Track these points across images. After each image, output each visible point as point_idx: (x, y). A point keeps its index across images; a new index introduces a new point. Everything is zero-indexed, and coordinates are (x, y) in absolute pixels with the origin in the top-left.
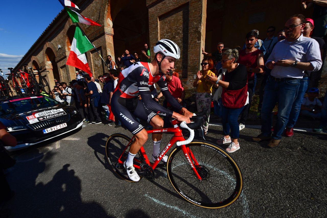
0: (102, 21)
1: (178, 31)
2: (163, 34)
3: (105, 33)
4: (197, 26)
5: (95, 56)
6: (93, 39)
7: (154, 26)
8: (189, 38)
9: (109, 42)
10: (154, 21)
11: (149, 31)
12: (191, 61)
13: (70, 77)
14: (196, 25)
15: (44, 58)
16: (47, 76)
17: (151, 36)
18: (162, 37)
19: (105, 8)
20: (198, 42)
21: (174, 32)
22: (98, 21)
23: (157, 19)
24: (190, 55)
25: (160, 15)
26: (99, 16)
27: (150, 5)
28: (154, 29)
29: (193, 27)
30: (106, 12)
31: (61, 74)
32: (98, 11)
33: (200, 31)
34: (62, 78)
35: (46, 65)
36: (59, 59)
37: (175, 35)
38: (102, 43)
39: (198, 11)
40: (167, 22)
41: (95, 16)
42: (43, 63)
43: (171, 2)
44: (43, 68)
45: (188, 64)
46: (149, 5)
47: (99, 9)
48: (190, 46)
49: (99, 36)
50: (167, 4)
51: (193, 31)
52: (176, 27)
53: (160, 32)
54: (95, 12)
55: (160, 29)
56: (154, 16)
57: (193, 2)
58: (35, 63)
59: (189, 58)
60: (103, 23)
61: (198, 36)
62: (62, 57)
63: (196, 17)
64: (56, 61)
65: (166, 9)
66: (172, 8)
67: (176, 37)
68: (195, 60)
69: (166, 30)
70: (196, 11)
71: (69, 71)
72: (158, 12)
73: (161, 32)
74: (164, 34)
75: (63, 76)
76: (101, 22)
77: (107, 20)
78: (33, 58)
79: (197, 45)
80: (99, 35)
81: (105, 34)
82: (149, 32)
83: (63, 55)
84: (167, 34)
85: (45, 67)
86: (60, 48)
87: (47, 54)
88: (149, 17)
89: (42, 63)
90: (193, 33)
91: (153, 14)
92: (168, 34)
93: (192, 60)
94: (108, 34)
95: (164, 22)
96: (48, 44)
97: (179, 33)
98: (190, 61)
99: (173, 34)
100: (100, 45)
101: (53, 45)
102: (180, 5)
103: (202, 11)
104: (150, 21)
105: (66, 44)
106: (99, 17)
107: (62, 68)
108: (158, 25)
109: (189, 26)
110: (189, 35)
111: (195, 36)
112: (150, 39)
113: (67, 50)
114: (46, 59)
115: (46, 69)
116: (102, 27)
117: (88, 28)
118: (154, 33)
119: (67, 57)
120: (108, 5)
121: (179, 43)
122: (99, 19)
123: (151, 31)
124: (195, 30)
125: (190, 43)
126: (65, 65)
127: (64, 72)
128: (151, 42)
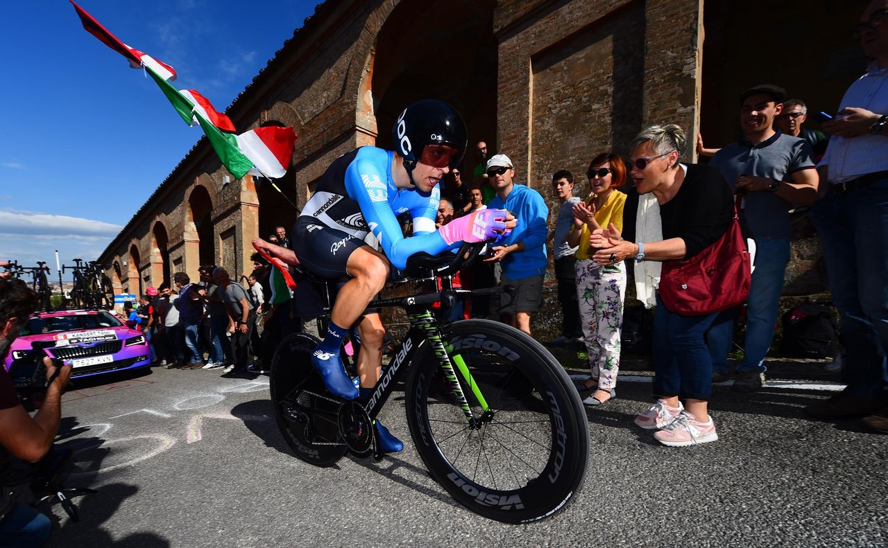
0: (350, 97)
1: (601, 88)
2: (545, 105)
3: (357, 128)
4: (679, 61)
6: (319, 148)
7: (514, 85)
8: (644, 102)
10: (515, 72)
11: (496, 103)
13: (242, 257)
14: (675, 58)
15: (183, 214)
16: (183, 258)
17: (503, 116)
18: (540, 114)
19: (362, 63)
20: (681, 110)
21: (586, 94)
22: (341, 99)
23: (526, 64)
25: (538, 50)
26: (345, 86)
27: (506, 28)
28: (513, 94)
29: (661, 66)
30: (364, 73)
31: (219, 253)
32: (343, 76)
33: (689, 75)
35: (184, 231)
36: (222, 211)
37: (588, 101)
39: (682, 14)
40: (563, 68)
41: (332, 90)
42: (180, 227)
43: (580, 7)
44: (177, 238)
46: (502, 29)
47: (346, 67)
49: (338, 137)
50: (563, 16)
51: (664, 78)
52: (594, 77)
53: (534, 100)
54: (333, 79)
55: (536, 91)
56: (518, 56)
58: (160, 233)
60: (354, 103)
61: (681, 91)
62: (228, 208)
63: (674, 34)
64: (212, 217)
65: (561, 29)
66: (582, 23)
67: (594, 107)
69: (558, 91)
70: (673, 16)
71: (241, 241)
72: (533, 42)
73: (537, 99)
74: (550, 105)
75: (224, 258)
76: (346, 101)
77: (366, 95)
78: (159, 218)
80: (339, 135)
81: (357, 132)
82: (499, 105)
83: (232, 199)
84: (560, 102)
85: (182, 235)
86: (227, 184)
87: (191, 203)
88: (499, 62)
89: (177, 226)
90: (660, 86)
91: (513, 53)
92: (564, 104)
94: (363, 130)
95: (548, 71)
96: (200, 178)
97: (605, 93)
99: (581, 99)
101: (212, 178)
102: (610, 9)
104: (501, 73)
106: (344, 89)
107: (224, 236)
108: (529, 81)
109: (646, 67)
110: (646, 93)
111: (672, 95)
112: (500, 125)
113: (244, 188)
114: (188, 215)
115: (183, 242)
116: (348, 114)
117: (308, 124)
118: (513, 106)
119: (243, 207)
120: (372, 54)
121: (604, 125)
122: (342, 93)
123: (506, 100)
124: (668, 75)
125: (650, 118)
126: (234, 227)
127: (227, 247)
128: (501, 132)
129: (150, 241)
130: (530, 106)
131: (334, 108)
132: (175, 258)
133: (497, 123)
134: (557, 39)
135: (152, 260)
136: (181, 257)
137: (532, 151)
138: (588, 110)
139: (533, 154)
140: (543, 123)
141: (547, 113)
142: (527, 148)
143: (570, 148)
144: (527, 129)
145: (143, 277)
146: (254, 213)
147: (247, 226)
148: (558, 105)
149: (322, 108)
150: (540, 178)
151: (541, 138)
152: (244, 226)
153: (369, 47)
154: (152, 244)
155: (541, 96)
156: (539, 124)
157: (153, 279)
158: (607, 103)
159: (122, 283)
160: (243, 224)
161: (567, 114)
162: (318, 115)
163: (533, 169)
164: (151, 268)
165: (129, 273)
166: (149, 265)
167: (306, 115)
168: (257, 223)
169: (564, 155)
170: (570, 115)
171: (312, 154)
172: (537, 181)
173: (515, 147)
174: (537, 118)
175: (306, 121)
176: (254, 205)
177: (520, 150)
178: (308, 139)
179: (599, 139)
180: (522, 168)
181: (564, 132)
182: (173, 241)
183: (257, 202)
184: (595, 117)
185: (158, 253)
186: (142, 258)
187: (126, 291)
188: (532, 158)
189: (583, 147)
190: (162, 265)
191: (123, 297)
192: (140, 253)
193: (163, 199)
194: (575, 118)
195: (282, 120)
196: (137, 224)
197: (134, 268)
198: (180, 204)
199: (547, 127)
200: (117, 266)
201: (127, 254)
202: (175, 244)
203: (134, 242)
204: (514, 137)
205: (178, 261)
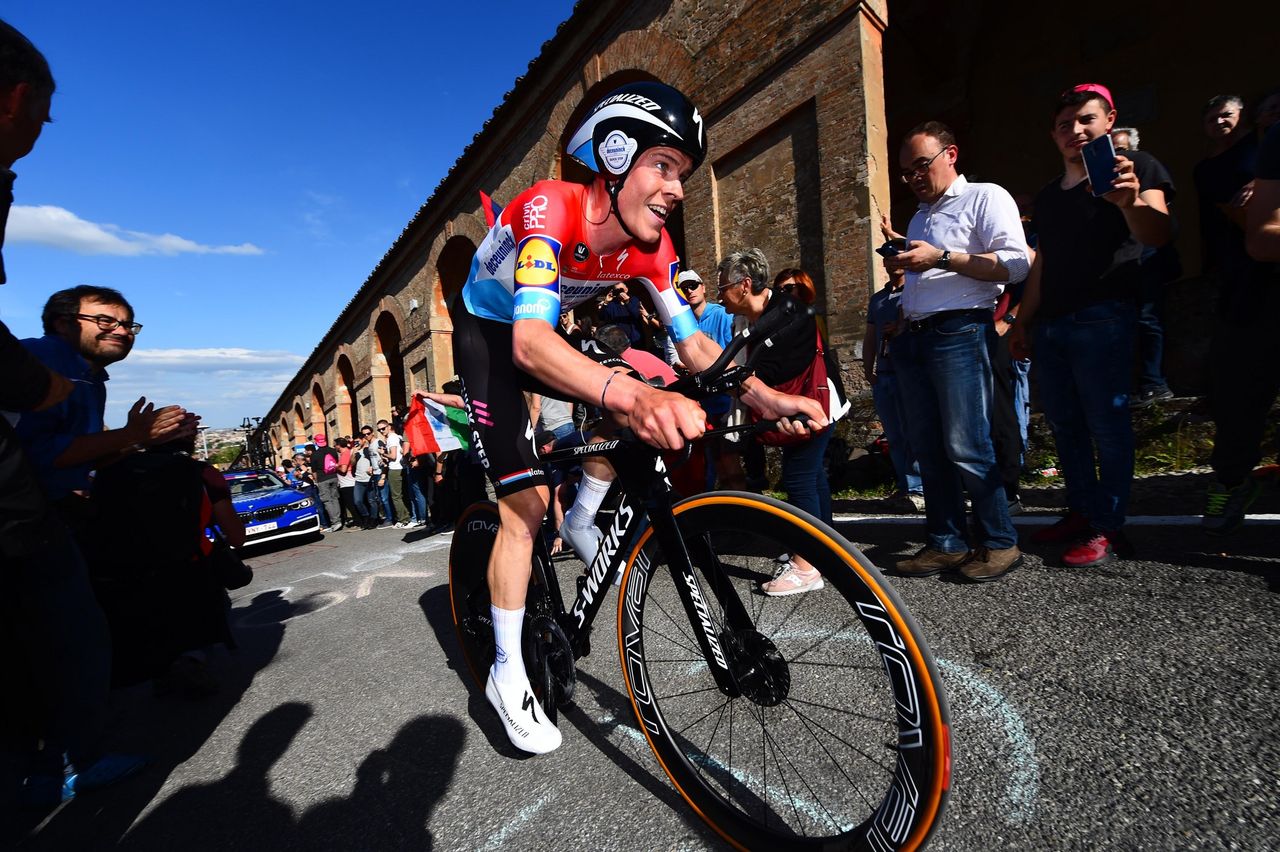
1: (783, 197)
2: (731, 216)
4: (851, 168)
7: (698, 195)
8: (823, 213)
10: (697, 180)
12: (840, 295)
14: (848, 165)
15: (369, 345)
16: (373, 398)
17: (690, 230)
18: (727, 226)
19: (547, 170)
20: (858, 221)
21: (769, 204)
23: (708, 172)
24: (834, 274)
25: (719, 157)
28: (698, 205)
29: (836, 174)
33: (863, 183)
35: (371, 365)
36: (411, 341)
37: (772, 212)
39: (850, 117)
40: (744, 175)
42: (367, 360)
43: (754, 111)
44: (364, 374)
45: (831, 307)
47: (532, 175)
48: (830, 241)
50: (739, 120)
51: (839, 186)
52: (775, 185)
53: (719, 211)
55: (721, 201)
57: (831, 95)
58: (345, 367)
59: (829, 285)
61: (857, 201)
62: (418, 337)
63: (845, 138)
64: (401, 349)
65: (739, 134)
66: (758, 128)
67: (777, 218)
68: (854, 286)
69: (742, 201)
70: (842, 119)
71: (433, 372)
72: (713, 148)
73: (722, 210)
74: (735, 217)
78: (343, 350)
79: (855, 231)
82: (685, 217)
83: (421, 327)
84: (745, 213)
85: (370, 371)
86: (415, 309)
87: (377, 332)
89: (363, 360)
90: (838, 196)
92: (749, 215)
93: (843, 288)
95: (730, 178)
96: (385, 301)
97: (787, 203)
98: (836, 295)
99: (765, 209)
101: (398, 302)
102: (783, 112)
103: (864, 116)
105: (433, 293)
107: (415, 369)
108: (712, 190)
109: (821, 174)
110: (824, 202)
111: (848, 204)
112: (687, 240)
113: (433, 313)
114: (376, 345)
115: (371, 379)
118: (699, 218)
119: (433, 335)
120: (557, 161)
121: (788, 238)
123: (692, 211)
124: (843, 184)
125: (830, 230)
126: (425, 360)
127: (419, 383)
128: (689, 248)
129: (334, 378)
130: (715, 218)
132: (364, 398)
134: (735, 145)
135: (338, 400)
136: (369, 397)
138: (772, 221)
140: (730, 236)
141: (733, 225)
144: (714, 244)
145: (328, 421)
146: (446, 342)
147: (439, 358)
148: (743, 217)
152: (436, 358)
153: (552, 153)
154: (337, 381)
155: (726, 206)
156: (727, 237)
157: (339, 423)
158: (791, 213)
159: (306, 428)
160: (435, 355)
161: (753, 226)
164: (336, 410)
165: (312, 418)
166: (335, 406)
168: (451, 353)
170: (756, 227)
173: (704, 264)
174: (725, 231)
176: (446, 332)
177: (709, 267)
179: (786, 253)
182: (359, 377)
183: (450, 328)
184: (779, 229)
185: (344, 392)
186: (326, 399)
190: (349, 406)
192: (323, 393)
193: (346, 327)
194: (761, 231)
195: (468, 235)
196: (319, 357)
197: (319, 411)
198: (366, 332)
199: (735, 241)
200: (299, 409)
201: (309, 394)
202: (362, 381)
203: (316, 378)
204: (703, 252)
205: (366, 401)
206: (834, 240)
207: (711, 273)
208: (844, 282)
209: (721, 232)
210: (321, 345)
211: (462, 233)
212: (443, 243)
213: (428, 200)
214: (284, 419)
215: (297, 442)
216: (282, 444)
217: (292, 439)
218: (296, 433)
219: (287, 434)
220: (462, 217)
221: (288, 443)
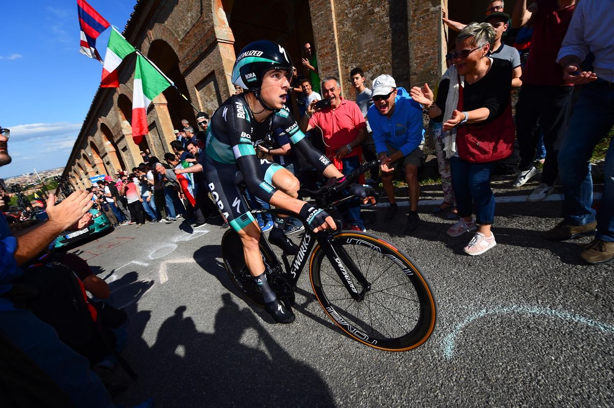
0: (208, 16)
2: (343, 11)
3: (218, 40)
5: (205, 94)
6: (196, 59)
8: (408, 5)
9: (227, 58)
11: (309, 13)
12: (419, 61)
13: (166, 142)
15: (117, 116)
16: (127, 147)
17: (316, 23)
18: (340, 18)
20: (432, 9)
21: (369, 1)
22: (202, 18)
24: (415, 47)
26: (202, 6)
28: (320, 4)
31: (149, 141)
34: (153, 147)
35: (122, 128)
37: (371, 6)
38: (214, 63)
41: (193, 11)
42: (118, 125)
44: (119, 133)
45: (412, 70)
48: (413, 24)
49: (207, 49)
53: (335, 7)
58: (105, 129)
59: (412, 55)
60: (212, 20)
67: (376, 10)
68: (428, 55)
71: (162, 131)
73: (337, 7)
74: (346, 11)
75: (154, 144)
76: (206, 19)
77: (218, 13)
78: (102, 120)
79: (430, 16)
80: (207, 47)
81: (219, 43)
82: (311, 14)
84: (353, 8)
85: (121, 131)
87: (120, 107)
89: (116, 125)
92: (355, 9)
93: (421, 57)
94: (223, 41)
96: (119, 88)
98: (416, 61)
99: (367, 4)
100: (212, 69)
101: (128, 88)
106: (202, 9)
107: (149, 128)
112: (315, 31)
114: (121, 116)
115: (123, 136)
116: (209, 30)
117: (183, 40)
118: (322, 14)
119: (156, 107)
121: (383, 24)
122: (202, 13)
123: (316, 10)
125: (413, 17)
126: (154, 122)
127: (154, 136)
128: (316, 36)
129: (101, 138)
130: (333, 13)
131: (198, 26)
132: (122, 147)
133: (312, 29)
135: (107, 150)
137: (339, 48)
138: (372, 13)
139: (340, 50)
140: (343, 25)
141: (345, 17)
142: (335, 46)
143: (364, 43)
144: (333, 32)
145: (105, 163)
146: (165, 110)
147: (163, 120)
148: (351, 11)
149: (190, 26)
150: (346, 68)
151: (344, 38)
152: (161, 121)
154: (104, 139)
155: (340, 4)
156: (341, 26)
157: (112, 163)
158: (384, 6)
159: (93, 167)
160: (160, 119)
161: (359, 17)
162: (188, 32)
163: (341, 61)
164: (108, 155)
165: (95, 161)
166: (106, 154)
167: (180, 33)
168: (169, 117)
169: (360, 50)
170: (361, 18)
171: (193, 63)
172: (345, 70)
173: (327, 46)
174: (340, 22)
175: (181, 38)
176: (163, 104)
177: (331, 48)
178: (186, 51)
179: (382, 35)
180: (333, 61)
181: (358, 32)
182: (116, 136)
183: (165, 101)
184: (377, 18)
185: (109, 145)
186: (100, 150)
187: (97, 173)
188: (340, 54)
189: (371, 43)
190: (115, 153)
191: (97, 177)
192: (97, 146)
193: (99, 106)
194: (364, 20)
195: (164, 39)
196: (88, 126)
197: (97, 157)
198: (113, 109)
199: (346, 29)
200: (85, 157)
201: (88, 148)
202: (118, 138)
203: (90, 139)
204: (326, 38)
205: (125, 149)
206: (416, 23)
207: (332, 52)
208: (421, 52)
209: (336, 23)
210: (87, 118)
211: (159, 37)
212: (149, 46)
213: (131, 16)
214: (78, 163)
215: (90, 175)
216: (82, 177)
217: (87, 174)
218: (88, 171)
219: (82, 171)
220: (157, 26)
221: (85, 176)
